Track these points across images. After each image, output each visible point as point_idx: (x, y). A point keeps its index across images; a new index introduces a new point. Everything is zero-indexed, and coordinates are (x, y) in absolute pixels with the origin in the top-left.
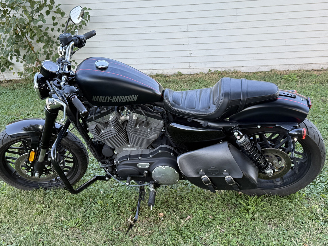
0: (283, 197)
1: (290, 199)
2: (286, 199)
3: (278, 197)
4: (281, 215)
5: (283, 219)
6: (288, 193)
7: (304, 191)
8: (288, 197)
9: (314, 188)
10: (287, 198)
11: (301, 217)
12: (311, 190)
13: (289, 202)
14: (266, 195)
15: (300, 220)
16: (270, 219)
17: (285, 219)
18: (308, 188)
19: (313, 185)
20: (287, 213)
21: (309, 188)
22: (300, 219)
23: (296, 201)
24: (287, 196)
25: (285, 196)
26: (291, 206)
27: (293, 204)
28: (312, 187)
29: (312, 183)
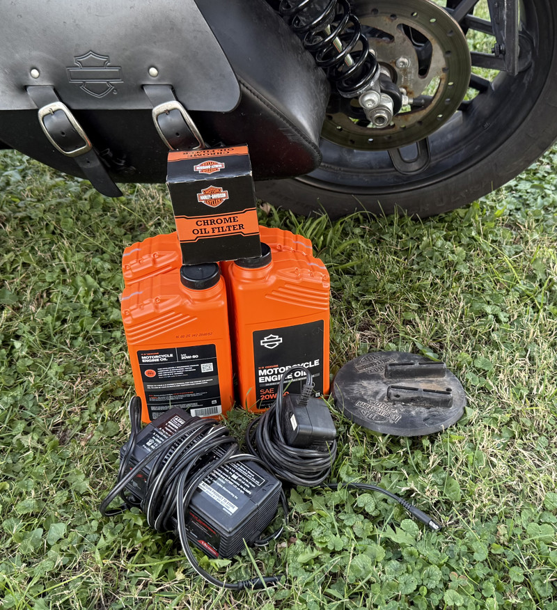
0: (425, 219)
1: (450, 228)
2: (435, 228)
3: (408, 220)
4: (412, 289)
5: (422, 304)
6: (442, 205)
7: (500, 201)
8: (442, 220)
9: (533, 190)
10: (438, 225)
11: (490, 295)
12: (521, 196)
13: (447, 238)
14: (365, 216)
15: (488, 309)
16: (369, 303)
17: (428, 305)
18: (510, 189)
19: (527, 180)
20: (438, 281)
21: (516, 190)
22: (488, 303)
23: (473, 234)
24: (437, 218)
25: (433, 216)
26: (453, 252)
27: (460, 246)
28: (525, 186)
29: (524, 176)
